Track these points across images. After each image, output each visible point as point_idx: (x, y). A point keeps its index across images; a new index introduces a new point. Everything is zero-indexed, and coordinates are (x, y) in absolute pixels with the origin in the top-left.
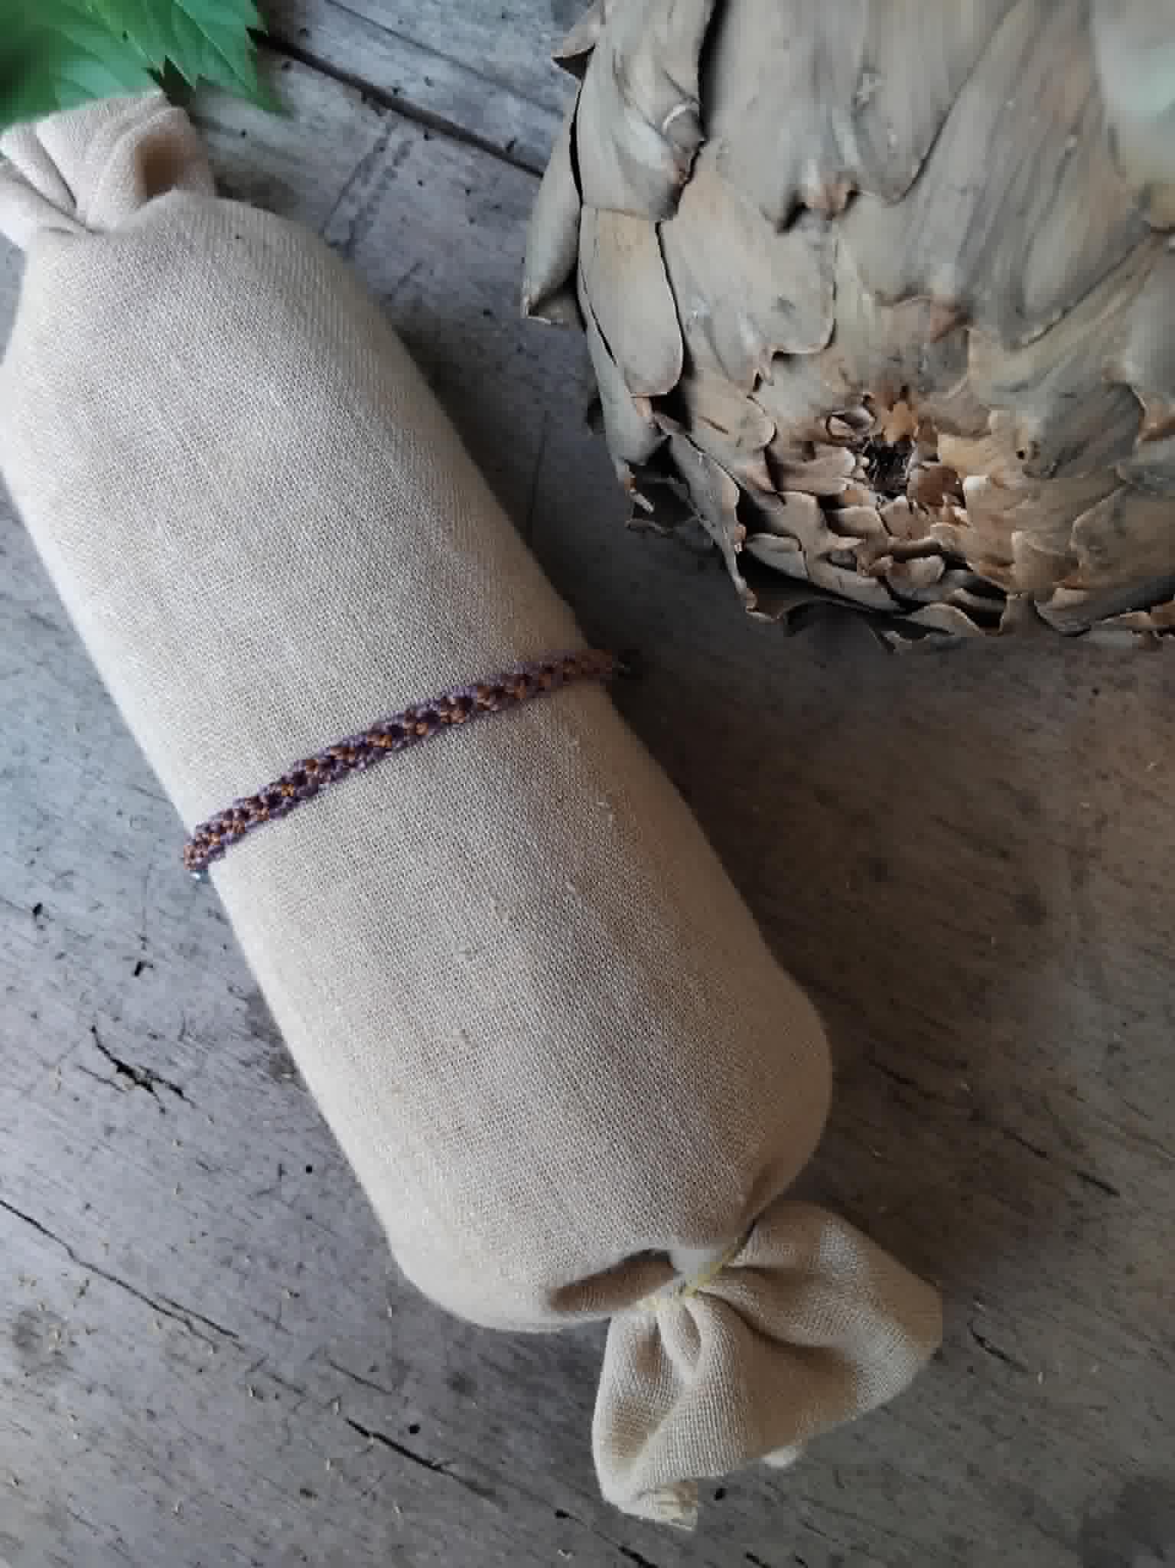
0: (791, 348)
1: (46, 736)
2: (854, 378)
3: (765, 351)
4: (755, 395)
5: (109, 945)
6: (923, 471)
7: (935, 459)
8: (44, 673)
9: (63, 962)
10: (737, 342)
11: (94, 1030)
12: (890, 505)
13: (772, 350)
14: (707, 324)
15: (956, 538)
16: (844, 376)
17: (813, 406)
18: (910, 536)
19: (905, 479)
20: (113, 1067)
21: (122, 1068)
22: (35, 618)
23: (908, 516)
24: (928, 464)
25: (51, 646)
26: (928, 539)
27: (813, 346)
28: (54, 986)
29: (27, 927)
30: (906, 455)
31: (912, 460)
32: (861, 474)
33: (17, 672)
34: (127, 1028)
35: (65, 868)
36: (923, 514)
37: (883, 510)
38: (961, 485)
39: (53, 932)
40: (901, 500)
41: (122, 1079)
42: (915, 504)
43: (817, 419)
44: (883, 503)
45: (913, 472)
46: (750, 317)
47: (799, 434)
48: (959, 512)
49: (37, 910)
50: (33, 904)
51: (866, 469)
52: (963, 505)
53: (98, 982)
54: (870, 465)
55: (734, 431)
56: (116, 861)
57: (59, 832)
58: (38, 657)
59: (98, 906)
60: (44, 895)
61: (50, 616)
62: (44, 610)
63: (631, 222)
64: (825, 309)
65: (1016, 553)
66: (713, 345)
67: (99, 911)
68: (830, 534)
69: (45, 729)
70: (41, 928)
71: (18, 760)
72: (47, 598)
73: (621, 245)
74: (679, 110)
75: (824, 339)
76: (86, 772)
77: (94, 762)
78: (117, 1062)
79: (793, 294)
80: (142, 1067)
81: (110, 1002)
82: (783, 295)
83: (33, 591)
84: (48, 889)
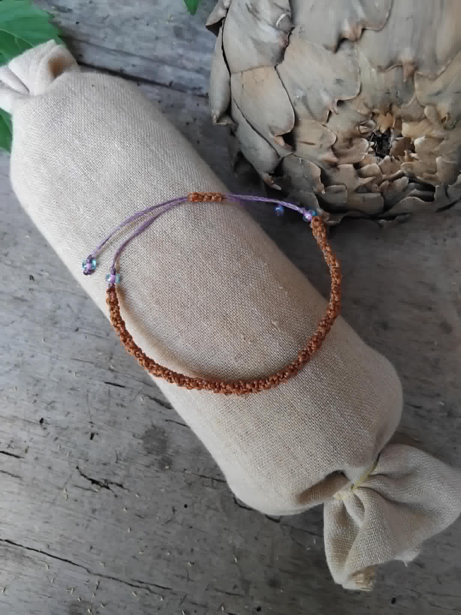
0: (344, 98)
1: (30, 346)
2: (370, 105)
3: (334, 102)
4: (327, 125)
5: (77, 429)
6: (396, 141)
7: (401, 136)
8: (25, 320)
9: (57, 442)
10: (320, 102)
11: (77, 468)
12: (382, 161)
13: (336, 101)
14: (304, 100)
15: (412, 167)
16: (366, 105)
17: (353, 122)
18: (392, 172)
19: (390, 146)
20: (90, 482)
21: (94, 482)
22: (16, 298)
23: (391, 164)
24: (397, 139)
25: (25, 308)
26: (399, 171)
27: (353, 94)
28: (56, 453)
29: (39, 430)
30: (390, 136)
31: (392, 138)
32: (371, 149)
33: (13, 322)
34: (92, 463)
35: (50, 401)
36: (397, 161)
37: (380, 164)
38: (413, 144)
39: (51, 429)
40: (387, 157)
41: (95, 487)
42: (393, 157)
43: (355, 127)
44: (379, 161)
45: (393, 143)
46: (325, 90)
47: (347, 136)
48: (413, 155)
49: (42, 421)
50: (39, 419)
51: (372, 147)
52: (414, 152)
53: (75, 446)
54: (374, 145)
55: (318, 143)
56: (72, 392)
57: (45, 386)
58: (21, 314)
59: (68, 413)
60: (43, 414)
61: (23, 296)
62: (19, 294)
63: (262, 70)
64: (356, 79)
65: (439, 167)
66: (308, 107)
67: (70, 415)
68: (360, 179)
69: (30, 343)
70: (45, 429)
71: (20, 359)
72: (20, 289)
73: (258, 81)
74: (283, 16)
75: (358, 91)
76: (51, 357)
77: (54, 352)
78: (90, 479)
79: (342, 76)
80: (103, 479)
81: (82, 454)
82: (338, 78)
83: (13, 287)
84: (44, 411)
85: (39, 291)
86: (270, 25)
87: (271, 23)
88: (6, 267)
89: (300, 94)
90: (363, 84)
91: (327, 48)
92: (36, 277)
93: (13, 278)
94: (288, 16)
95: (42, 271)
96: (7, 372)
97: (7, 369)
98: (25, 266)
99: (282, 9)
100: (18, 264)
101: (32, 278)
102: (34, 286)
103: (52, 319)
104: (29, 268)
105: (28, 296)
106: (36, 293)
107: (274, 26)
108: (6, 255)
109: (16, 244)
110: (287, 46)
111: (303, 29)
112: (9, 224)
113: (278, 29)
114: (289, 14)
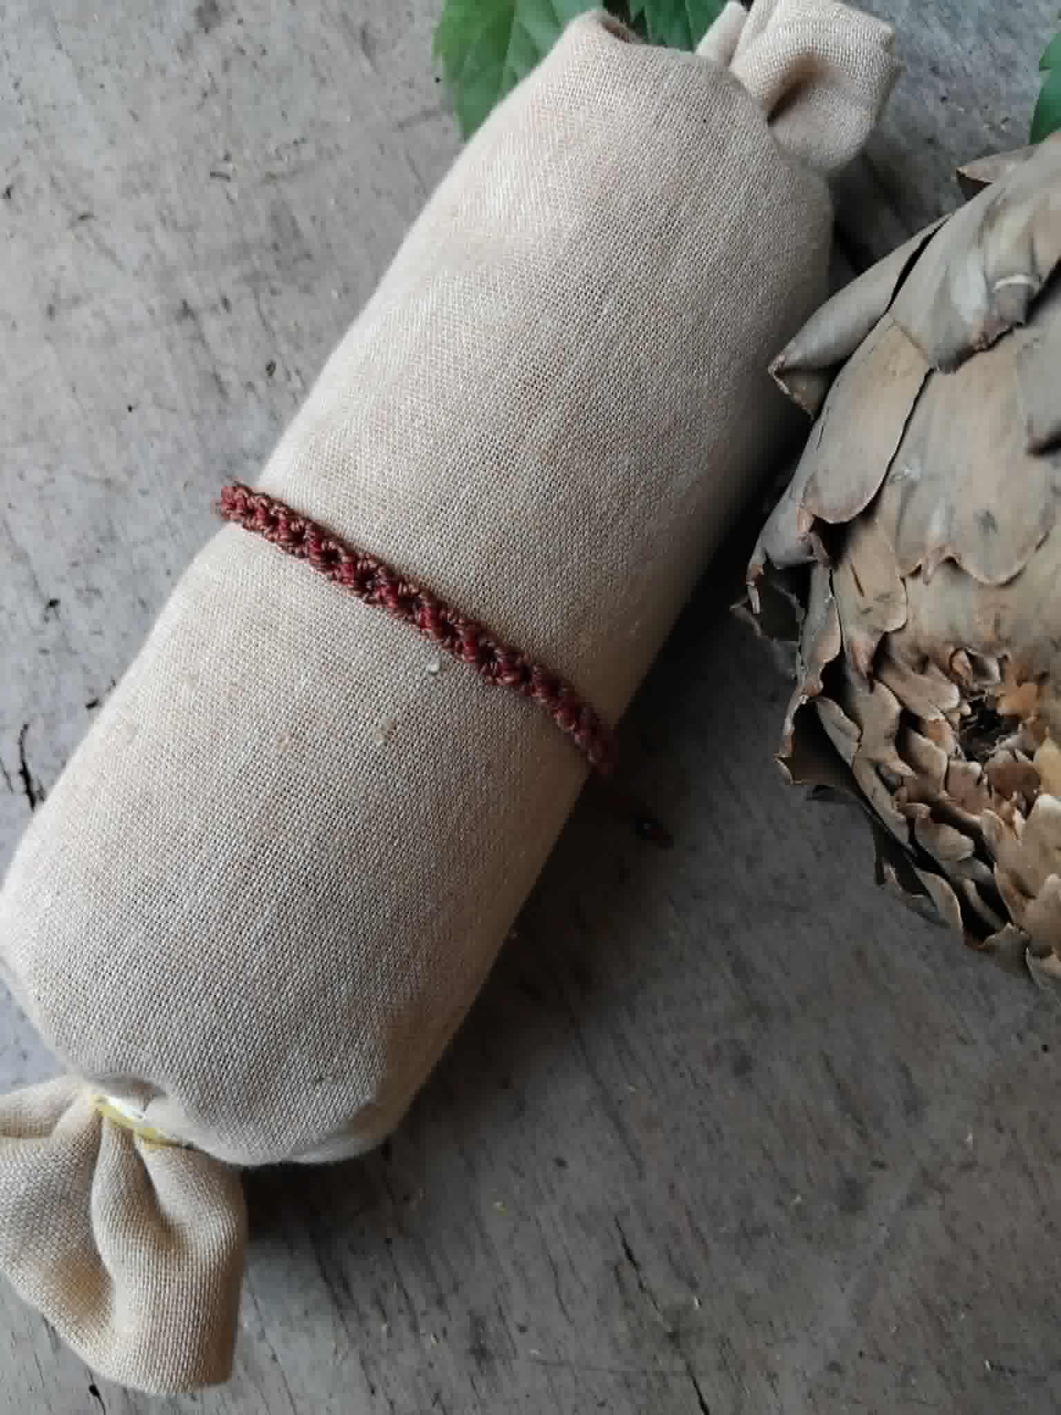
0: (968, 564)
1: (158, 474)
2: (1005, 631)
3: (941, 550)
4: (909, 582)
5: (86, 670)
6: (1011, 756)
7: (1030, 755)
8: (192, 424)
9: (41, 657)
10: (923, 526)
11: (26, 727)
12: (960, 764)
13: (949, 553)
14: (910, 488)
15: (999, 837)
16: (997, 624)
17: (952, 628)
18: (962, 803)
19: (992, 752)
20: (20, 766)
21: (25, 773)
22: (216, 377)
23: (971, 786)
24: (1019, 754)
25: (213, 407)
26: (976, 818)
27: (989, 576)
28: (23, 672)
29: (36, 611)
30: (1008, 732)
31: (1011, 741)
32: (956, 718)
33: (174, 410)
34: (51, 743)
35: (96, 585)
36: (986, 794)
37: (953, 763)
38: (1036, 797)
39: (52, 630)
40: (976, 767)
41: (18, 782)
42: (985, 781)
43: (947, 643)
44: (959, 757)
45: (1001, 753)
46: (951, 511)
47: (923, 643)
48: (1018, 817)
49: (53, 604)
50: (53, 596)
51: (963, 717)
52: (1026, 814)
53: (56, 692)
54: (970, 716)
55: (869, 600)
56: (138, 607)
57: (113, 555)
58: (197, 408)
59: (100, 633)
60: (66, 595)
61: (229, 383)
62: (228, 376)
63: (913, 350)
64: (1023, 551)
65: (1043, 893)
66: (902, 512)
67: (97, 637)
68: (892, 749)
69: (160, 467)
70: (46, 619)
71: (124, 478)
72: (236, 368)
73: (891, 368)
74: (1021, 279)
75: (1003, 578)
76: (167, 522)
77: (178, 520)
78: (24, 765)
79: (1003, 517)
80: (39, 782)
81: (52, 714)
82: (994, 512)
83: (230, 355)
84: (73, 593)
85: (259, 401)
86: (985, 274)
87: (991, 271)
88: (255, 313)
89: (914, 473)
90: (1027, 575)
91: (1030, 429)
92: (279, 373)
93: (245, 340)
94: (1029, 288)
95: (298, 372)
96: (87, 480)
97: (92, 473)
98: (281, 338)
99: (1033, 262)
100: (275, 324)
101: (270, 368)
102: (261, 385)
103: (230, 464)
104: (285, 348)
105: (235, 392)
106: (252, 399)
107: (989, 284)
108: (273, 292)
109: (307, 289)
110: (982, 350)
111: (1036, 346)
112: (329, 246)
113: (991, 296)
114: (1037, 287)
